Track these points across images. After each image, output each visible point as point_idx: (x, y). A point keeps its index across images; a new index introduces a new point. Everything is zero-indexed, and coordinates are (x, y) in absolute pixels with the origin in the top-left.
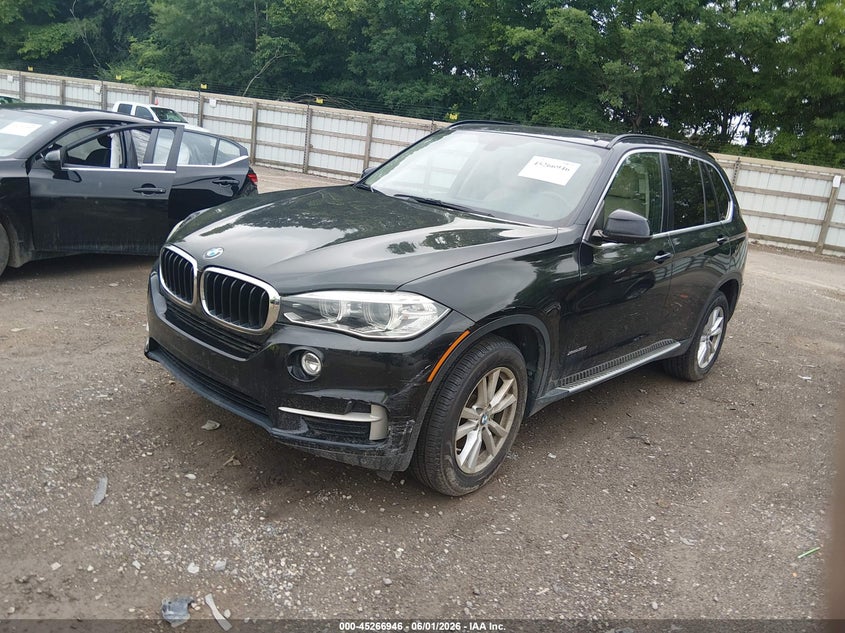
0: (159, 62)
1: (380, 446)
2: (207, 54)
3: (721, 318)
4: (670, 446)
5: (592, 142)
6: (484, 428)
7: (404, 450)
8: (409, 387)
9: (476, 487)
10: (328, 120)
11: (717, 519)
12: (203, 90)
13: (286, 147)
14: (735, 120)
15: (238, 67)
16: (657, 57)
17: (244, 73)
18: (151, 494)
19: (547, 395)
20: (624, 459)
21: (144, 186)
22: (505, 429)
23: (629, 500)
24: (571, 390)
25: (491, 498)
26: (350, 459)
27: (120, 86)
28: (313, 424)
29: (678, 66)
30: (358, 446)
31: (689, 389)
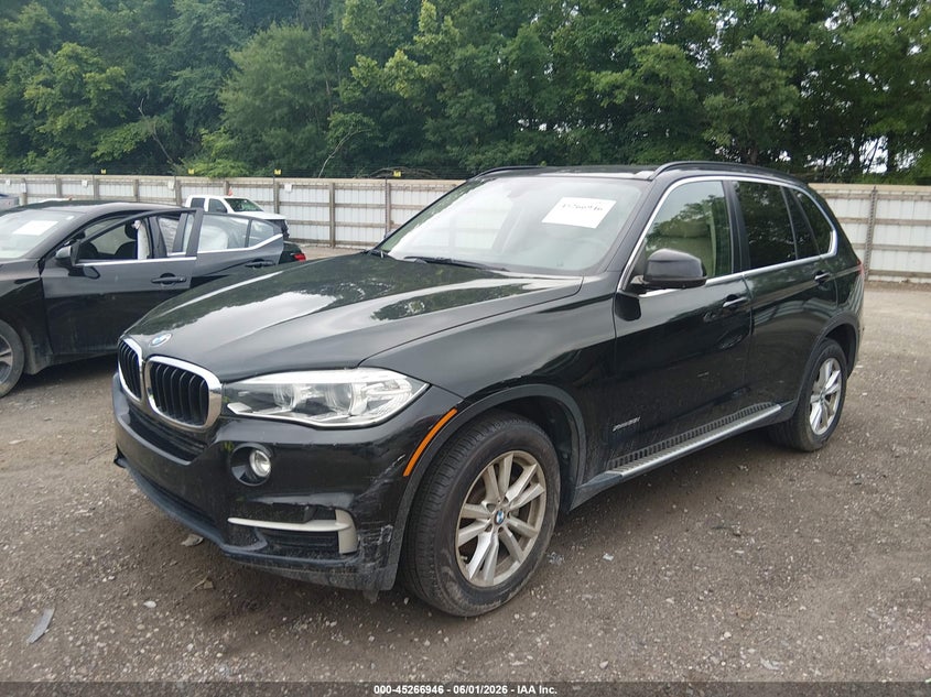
0: (232, 152)
1: (351, 561)
2: (279, 139)
3: (838, 372)
4: (766, 535)
5: (630, 175)
6: (501, 529)
7: (383, 564)
8: (379, 484)
9: (498, 604)
10: (408, 193)
11: (816, 632)
12: (277, 176)
13: (366, 226)
14: (869, 146)
15: (312, 149)
16: (766, 85)
17: (319, 154)
18: (98, 628)
19: (593, 481)
20: (703, 556)
21: (162, 277)
22: (533, 528)
23: (700, 611)
24: (625, 473)
25: (517, 616)
26: (316, 578)
27: (193, 180)
28: (272, 536)
29: (790, 92)
30: (324, 561)
31: (804, 461)
